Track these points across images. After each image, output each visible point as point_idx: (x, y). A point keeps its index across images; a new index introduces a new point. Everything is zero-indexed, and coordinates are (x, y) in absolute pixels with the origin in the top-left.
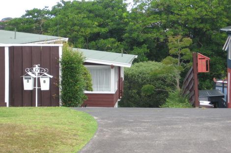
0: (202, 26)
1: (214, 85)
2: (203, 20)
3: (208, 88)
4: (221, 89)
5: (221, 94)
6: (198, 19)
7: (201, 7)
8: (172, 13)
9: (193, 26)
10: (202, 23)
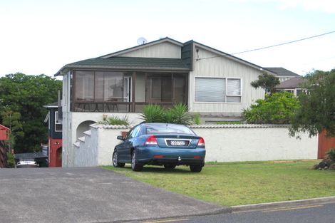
0: (32, 103)
1: (41, 149)
2: (33, 99)
3: (37, 151)
4: (46, 152)
5: (45, 155)
6: (30, 98)
7: (32, 89)
8: (10, 94)
9: (26, 104)
10: (33, 101)
